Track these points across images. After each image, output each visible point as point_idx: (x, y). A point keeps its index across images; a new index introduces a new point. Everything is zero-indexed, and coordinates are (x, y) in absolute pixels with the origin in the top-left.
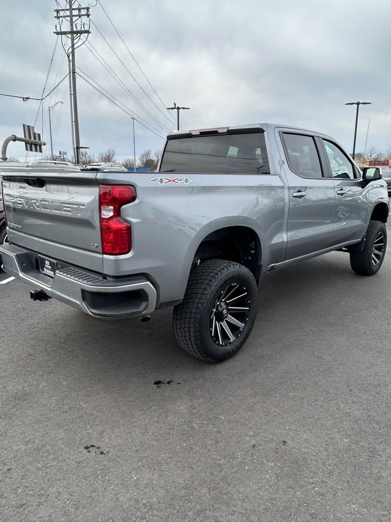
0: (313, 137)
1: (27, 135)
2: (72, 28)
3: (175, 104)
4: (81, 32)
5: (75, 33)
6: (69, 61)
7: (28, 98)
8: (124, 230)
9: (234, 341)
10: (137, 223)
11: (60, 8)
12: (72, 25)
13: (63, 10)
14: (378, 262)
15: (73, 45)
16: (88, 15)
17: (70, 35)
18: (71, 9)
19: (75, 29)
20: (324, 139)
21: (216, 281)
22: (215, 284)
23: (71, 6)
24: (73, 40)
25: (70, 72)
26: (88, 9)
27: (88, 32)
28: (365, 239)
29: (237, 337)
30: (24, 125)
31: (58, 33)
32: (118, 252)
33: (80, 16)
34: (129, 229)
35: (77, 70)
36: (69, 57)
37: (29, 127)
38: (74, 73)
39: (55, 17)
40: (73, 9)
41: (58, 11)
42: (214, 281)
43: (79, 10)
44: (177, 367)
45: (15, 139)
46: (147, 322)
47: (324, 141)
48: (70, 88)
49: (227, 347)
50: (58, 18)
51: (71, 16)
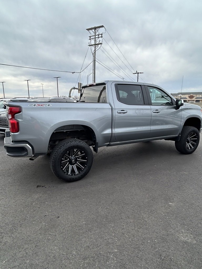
0: (140, 85)
1: (79, 87)
2: (95, 43)
3: (137, 71)
4: (98, 44)
5: (96, 45)
6: (93, 56)
7: (74, 72)
8: (16, 124)
9: (77, 174)
10: (21, 121)
11: (91, 35)
12: (95, 42)
13: (92, 36)
14: (193, 147)
15: (95, 50)
16: (102, 37)
17: (94, 46)
18: (95, 35)
19: (96, 43)
20: (148, 86)
21: (63, 147)
22: (63, 148)
23: (95, 34)
24: (95, 47)
25: (93, 61)
26: (102, 34)
27: (101, 44)
28: (180, 135)
29: (80, 173)
30: (78, 83)
31: (90, 46)
32: (14, 131)
33: (98, 38)
34: (18, 123)
35: (96, 60)
36: (93, 55)
37: (80, 83)
38: (95, 61)
39: (89, 39)
40: (96, 35)
41: (90, 37)
42: (62, 147)
43: (98, 35)
44: (52, 181)
45: (74, 88)
46: (33, 161)
47: (148, 87)
48: (93, 67)
49: (72, 176)
50: (90, 39)
51: (95, 38)
